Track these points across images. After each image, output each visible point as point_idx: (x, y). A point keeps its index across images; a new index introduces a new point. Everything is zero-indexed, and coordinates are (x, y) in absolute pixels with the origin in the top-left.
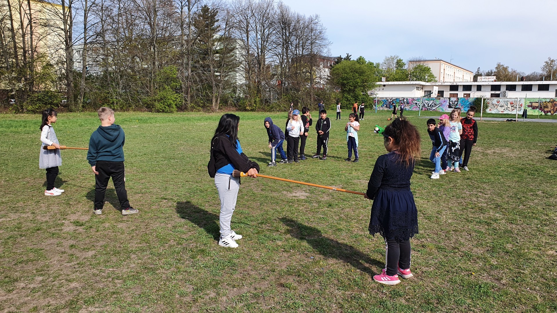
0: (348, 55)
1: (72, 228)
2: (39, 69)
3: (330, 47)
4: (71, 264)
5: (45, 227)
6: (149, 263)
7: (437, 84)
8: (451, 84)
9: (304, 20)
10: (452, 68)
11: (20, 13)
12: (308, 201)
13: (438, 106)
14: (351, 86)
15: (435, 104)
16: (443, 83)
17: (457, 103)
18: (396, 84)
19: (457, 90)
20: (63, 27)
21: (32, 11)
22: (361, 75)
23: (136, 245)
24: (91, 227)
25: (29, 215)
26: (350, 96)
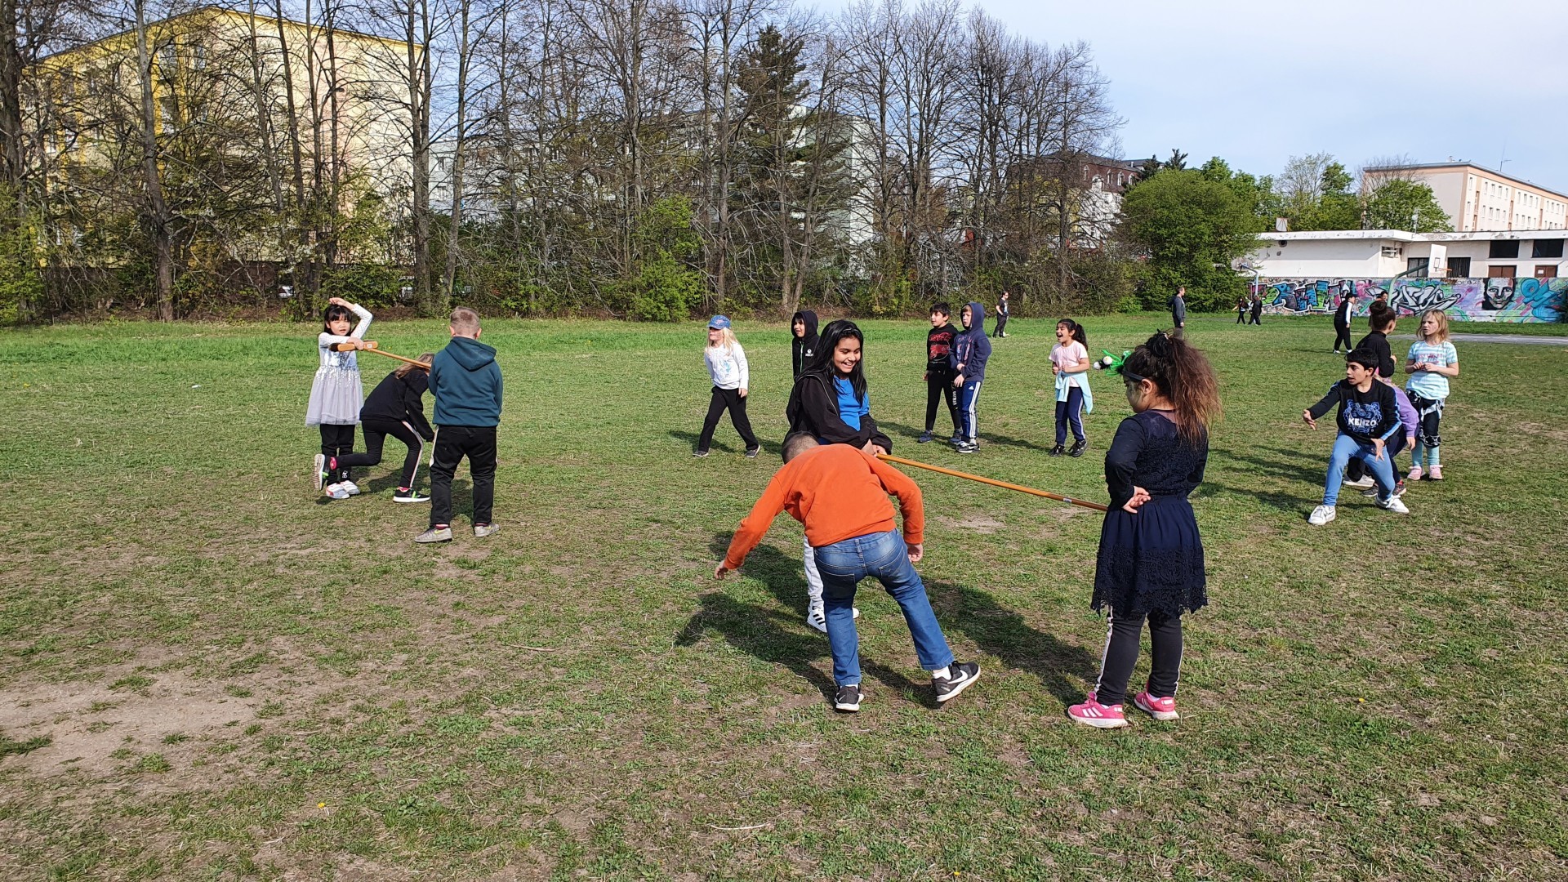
0: (1176, 155)
1: (453, 572)
2: (348, 209)
3: (1119, 132)
4: (458, 637)
5: (398, 568)
6: (618, 642)
7: (1449, 239)
8: (1493, 238)
9: (1045, 58)
10: (1504, 187)
11: (310, 69)
12: (998, 538)
13: (1449, 303)
14: (1182, 245)
15: (1439, 299)
16: (1468, 234)
17: (1512, 295)
18: (1317, 238)
19: (1515, 255)
20: (407, 100)
21: (338, 63)
22: (1212, 213)
23: (592, 609)
24: (494, 572)
25: (362, 542)
26: (1178, 274)
